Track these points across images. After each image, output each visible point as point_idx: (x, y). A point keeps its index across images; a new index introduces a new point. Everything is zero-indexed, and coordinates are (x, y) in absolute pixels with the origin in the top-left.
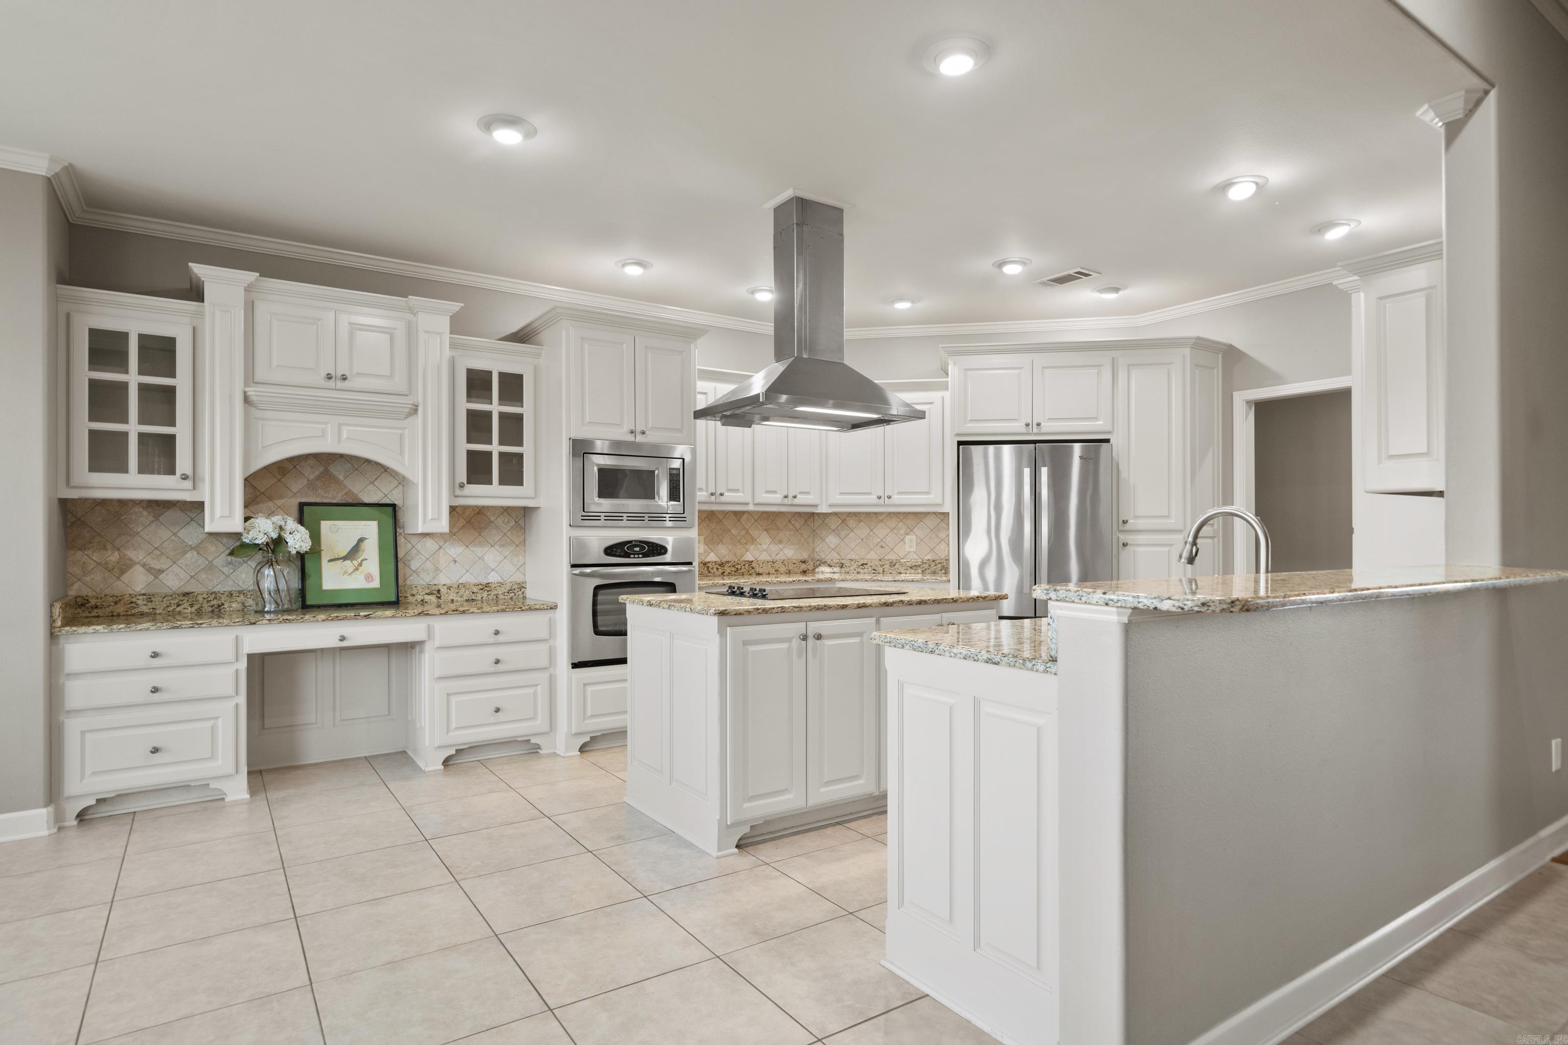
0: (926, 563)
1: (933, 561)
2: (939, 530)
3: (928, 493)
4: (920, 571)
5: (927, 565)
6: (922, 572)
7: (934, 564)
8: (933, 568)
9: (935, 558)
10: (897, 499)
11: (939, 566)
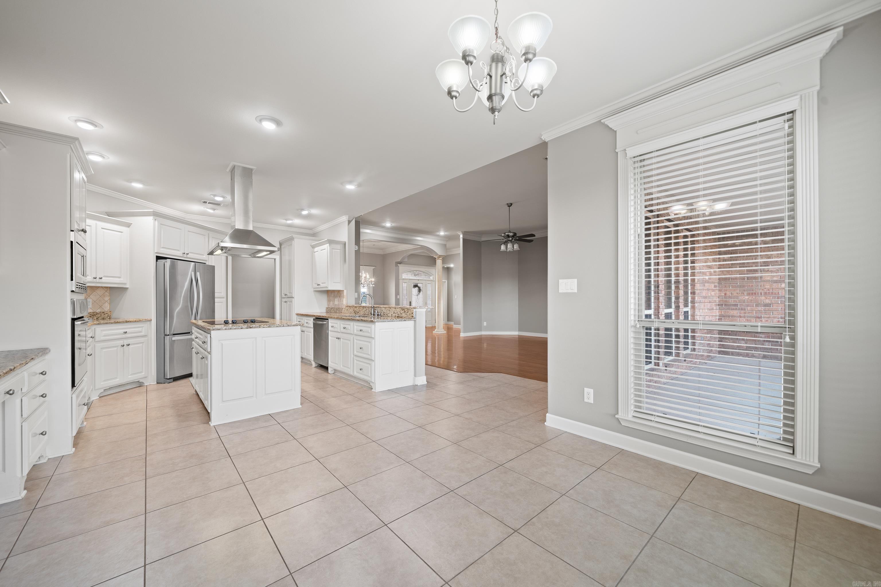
0: (99, 314)
1: (103, 313)
2: (104, 296)
3: (120, 277)
4: (95, 318)
5: (100, 315)
6: (97, 318)
7: (103, 314)
8: (103, 316)
9: (104, 311)
10: (104, 280)
11: (107, 315)
